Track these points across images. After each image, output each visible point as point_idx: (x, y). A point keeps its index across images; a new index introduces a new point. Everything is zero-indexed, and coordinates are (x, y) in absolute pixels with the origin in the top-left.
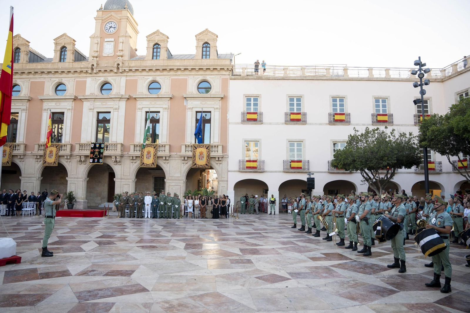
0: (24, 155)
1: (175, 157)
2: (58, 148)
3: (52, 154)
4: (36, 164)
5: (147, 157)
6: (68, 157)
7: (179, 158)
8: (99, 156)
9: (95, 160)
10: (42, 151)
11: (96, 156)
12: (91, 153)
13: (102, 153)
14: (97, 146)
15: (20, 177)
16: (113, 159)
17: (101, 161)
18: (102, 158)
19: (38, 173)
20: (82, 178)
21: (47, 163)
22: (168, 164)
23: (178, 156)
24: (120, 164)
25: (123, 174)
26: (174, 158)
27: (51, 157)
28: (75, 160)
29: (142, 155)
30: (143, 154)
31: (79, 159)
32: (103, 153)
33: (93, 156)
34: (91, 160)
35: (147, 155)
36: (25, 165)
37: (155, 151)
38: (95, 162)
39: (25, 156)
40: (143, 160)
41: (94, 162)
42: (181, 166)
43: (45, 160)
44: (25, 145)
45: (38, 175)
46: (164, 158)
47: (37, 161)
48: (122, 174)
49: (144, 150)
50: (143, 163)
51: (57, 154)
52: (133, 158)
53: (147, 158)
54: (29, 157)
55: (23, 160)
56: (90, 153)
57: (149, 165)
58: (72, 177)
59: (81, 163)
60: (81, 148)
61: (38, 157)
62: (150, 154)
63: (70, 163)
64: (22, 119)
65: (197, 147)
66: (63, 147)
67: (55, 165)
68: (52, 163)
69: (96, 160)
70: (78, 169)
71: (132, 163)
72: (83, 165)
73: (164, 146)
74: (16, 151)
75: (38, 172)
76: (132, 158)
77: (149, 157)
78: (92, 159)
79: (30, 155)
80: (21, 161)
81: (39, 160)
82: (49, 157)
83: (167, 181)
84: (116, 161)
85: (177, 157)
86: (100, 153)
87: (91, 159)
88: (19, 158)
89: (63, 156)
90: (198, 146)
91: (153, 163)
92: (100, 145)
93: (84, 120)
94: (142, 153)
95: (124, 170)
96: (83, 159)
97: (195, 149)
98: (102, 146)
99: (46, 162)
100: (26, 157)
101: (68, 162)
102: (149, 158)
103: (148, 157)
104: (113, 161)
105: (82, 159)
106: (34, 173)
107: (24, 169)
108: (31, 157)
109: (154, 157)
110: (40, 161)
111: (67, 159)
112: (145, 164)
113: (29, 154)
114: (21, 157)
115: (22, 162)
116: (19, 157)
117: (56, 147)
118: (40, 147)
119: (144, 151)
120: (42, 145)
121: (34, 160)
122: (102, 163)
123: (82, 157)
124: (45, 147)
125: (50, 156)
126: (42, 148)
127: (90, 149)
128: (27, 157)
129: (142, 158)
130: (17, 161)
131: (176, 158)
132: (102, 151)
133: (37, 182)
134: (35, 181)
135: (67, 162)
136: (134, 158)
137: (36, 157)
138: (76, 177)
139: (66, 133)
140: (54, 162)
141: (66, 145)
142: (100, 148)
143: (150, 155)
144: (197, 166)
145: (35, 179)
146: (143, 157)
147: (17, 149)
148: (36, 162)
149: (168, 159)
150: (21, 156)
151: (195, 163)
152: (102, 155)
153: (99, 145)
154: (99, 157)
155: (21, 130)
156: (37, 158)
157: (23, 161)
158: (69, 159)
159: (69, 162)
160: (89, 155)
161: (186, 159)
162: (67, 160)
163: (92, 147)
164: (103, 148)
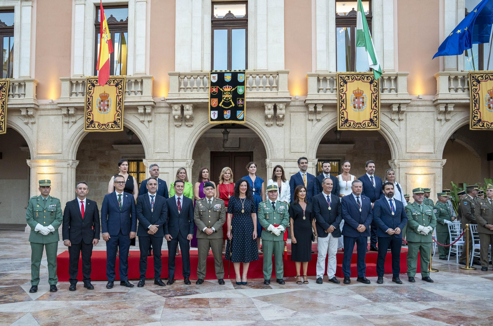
0: (36, 108)
1: (418, 106)
2: (120, 86)
3: (106, 103)
4: (65, 130)
5: (354, 105)
6: (148, 110)
7: (430, 107)
8: (235, 103)
9: (225, 113)
10: (80, 96)
11: (227, 104)
12: (212, 96)
13: (243, 96)
14: (228, 78)
15: (28, 161)
16: (269, 112)
17: (240, 114)
18: (242, 109)
19: (71, 151)
20: (183, 160)
21: (97, 124)
22: (401, 122)
23: (428, 103)
24: (282, 123)
25: (290, 149)
26: (415, 109)
27: (105, 110)
28: (166, 116)
29: (343, 101)
30: (344, 97)
31: (179, 112)
32: (246, 97)
33: (219, 103)
34: (214, 115)
35: (354, 100)
36: (38, 132)
37: (373, 89)
38: (223, 119)
39: (36, 110)
40: (345, 114)
41: (221, 117)
42: (434, 127)
43: (91, 117)
44: (35, 85)
45: (70, 154)
46: (395, 108)
47: (68, 123)
48: (287, 147)
49: (345, 88)
50: (347, 121)
51: (119, 103)
52: (315, 108)
53: (355, 107)
54: (47, 112)
55: (32, 120)
56: (209, 97)
57: (360, 124)
58: (158, 157)
59: (180, 124)
60: (182, 86)
61: (70, 112)
62: (363, 98)
63: (151, 124)
64: (23, 22)
65: (480, 78)
66: (133, 85)
67: (116, 129)
68: (110, 124)
69: (227, 114)
70: (172, 138)
71: (310, 122)
72: (186, 128)
73: (393, 78)
74: (16, 97)
75: (72, 148)
76: (313, 110)
77: (361, 105)
78: (216, 112)
79: (49, 107)
80: (27, 124)
81: (73, 119)
82: (100, 110)
83: (401, 164)
84: (275, 117)
85: (422, 106)
86: (236, 96)
87: (212, 112)
88: (24, 116)
89: (136, 108)
90: (482, 76)
91: (371, 120)
92: (235, 75)
93: (181, 20)
94: (342, 95)
95: (290, 140)
96: (188, 113)
97: (475, 83)
98: (241, 78)
99: (92, 122)
100: (39, 113)
101: (146, 123)
102: (359, 108)
103: (356, 105)
104: (269, 116)
105: (185, 112)
106: (60, 151)
107: (37, 143)
108: (51, 112)
109: (373, 105)
110: (75, 122)
111: (145, 114)
112: (352, 123)
113: (46, 105)
114: (29, 113)
115: (30, 125)
116: (24, 113)
117: (116, 86)
118: (74, 86)
119: (345, 90)
120: (80, 82)
121: (60, 119)
122: (243, 120)
123: (187, 107)
124: (88, 85)
125: (102, 108)
126: (80, 89)
127: (209, 85)
128: (42, 113)
129: (342, 108)
130: (19, 124)
131: (421, 109)
132: (240, 90)
133: (70, 172)
134: (64, 171)
135: (142, 122)
136: (319, 109)
137: (66, 112)
138: (169, 158)
139: (137, 53)
140: (115, 122)
141: (139, 80)
142: (235, 82)
143: (361, 100)
144: (483, 126)
145: (65, 164)
146: (344, 105)
147: (17, 92)
148: (65, 125)
149: (405, 109)
150: (27, 111)
151: (479, 118)
152: (243, 100)
153: (232, 76)
154: (233, 105)
155: (22, 49)
156: (68, 115)
157: (32, 123)
158: (149, 114)
159: (149, 122)
160: (208, 101)
161: (452, 109)
162: (142, 118)
163: (214, 81)
164: (243, 84)
